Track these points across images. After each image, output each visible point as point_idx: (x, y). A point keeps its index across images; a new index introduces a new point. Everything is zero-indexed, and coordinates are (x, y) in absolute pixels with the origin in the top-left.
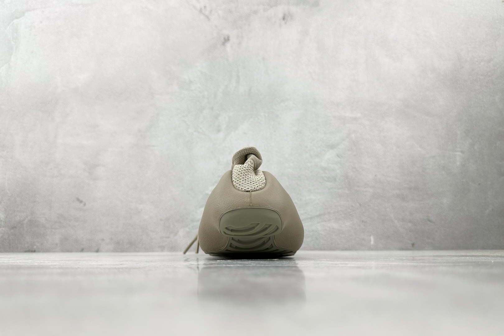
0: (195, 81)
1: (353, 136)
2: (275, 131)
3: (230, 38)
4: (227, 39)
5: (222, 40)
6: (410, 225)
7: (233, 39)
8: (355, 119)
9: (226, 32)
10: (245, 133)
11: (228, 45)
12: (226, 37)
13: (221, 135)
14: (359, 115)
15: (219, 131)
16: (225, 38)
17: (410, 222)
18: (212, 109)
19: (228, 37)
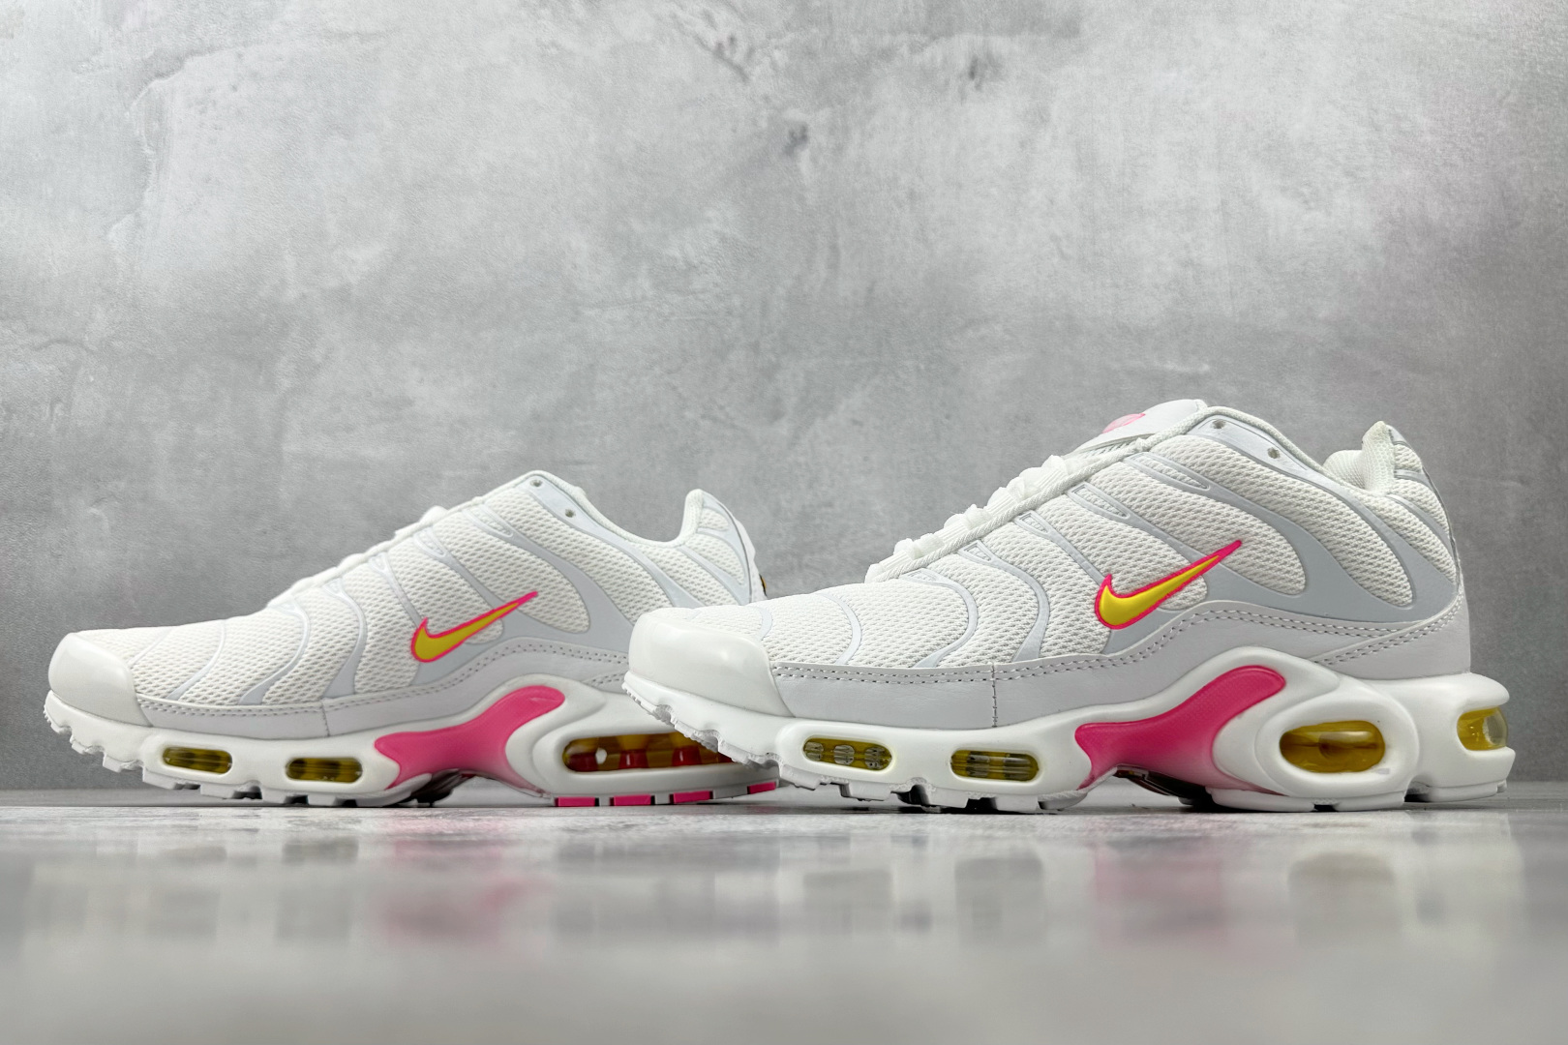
0: (701, 263)
2: (948, 417)
3: (810, 134)
4: (799, 138)
5: (787, 139)
7: (818, 138)
9: (795, 115)
10: (855, 422)
11: (804, 155)
12: (798, 134)
13: (784, 428)
14: (1206, 368)
15: (776, 416)
16: (792, 134)
18: (755, 347)
19: (804, 129)
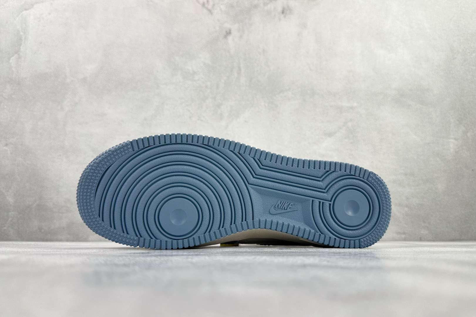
0: (198, 71)
1: (350, 124)
2: (274, 121)
3: (232, 32)
4: (229, 33)
5: (224, 33)
6: (406, 209)
7: (234, 33)
8: (352, 108)
9: (227, 26)
10: (246, 121)
11: (230, 38)
12: (228, 31)
13: (223, 123)
14: (355, 104)
15: (221, 119)
16: (226, 32)
17: (407, 206)
18: (215, 98)
19: (230, 31)
